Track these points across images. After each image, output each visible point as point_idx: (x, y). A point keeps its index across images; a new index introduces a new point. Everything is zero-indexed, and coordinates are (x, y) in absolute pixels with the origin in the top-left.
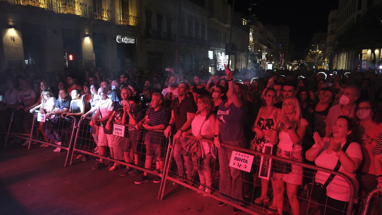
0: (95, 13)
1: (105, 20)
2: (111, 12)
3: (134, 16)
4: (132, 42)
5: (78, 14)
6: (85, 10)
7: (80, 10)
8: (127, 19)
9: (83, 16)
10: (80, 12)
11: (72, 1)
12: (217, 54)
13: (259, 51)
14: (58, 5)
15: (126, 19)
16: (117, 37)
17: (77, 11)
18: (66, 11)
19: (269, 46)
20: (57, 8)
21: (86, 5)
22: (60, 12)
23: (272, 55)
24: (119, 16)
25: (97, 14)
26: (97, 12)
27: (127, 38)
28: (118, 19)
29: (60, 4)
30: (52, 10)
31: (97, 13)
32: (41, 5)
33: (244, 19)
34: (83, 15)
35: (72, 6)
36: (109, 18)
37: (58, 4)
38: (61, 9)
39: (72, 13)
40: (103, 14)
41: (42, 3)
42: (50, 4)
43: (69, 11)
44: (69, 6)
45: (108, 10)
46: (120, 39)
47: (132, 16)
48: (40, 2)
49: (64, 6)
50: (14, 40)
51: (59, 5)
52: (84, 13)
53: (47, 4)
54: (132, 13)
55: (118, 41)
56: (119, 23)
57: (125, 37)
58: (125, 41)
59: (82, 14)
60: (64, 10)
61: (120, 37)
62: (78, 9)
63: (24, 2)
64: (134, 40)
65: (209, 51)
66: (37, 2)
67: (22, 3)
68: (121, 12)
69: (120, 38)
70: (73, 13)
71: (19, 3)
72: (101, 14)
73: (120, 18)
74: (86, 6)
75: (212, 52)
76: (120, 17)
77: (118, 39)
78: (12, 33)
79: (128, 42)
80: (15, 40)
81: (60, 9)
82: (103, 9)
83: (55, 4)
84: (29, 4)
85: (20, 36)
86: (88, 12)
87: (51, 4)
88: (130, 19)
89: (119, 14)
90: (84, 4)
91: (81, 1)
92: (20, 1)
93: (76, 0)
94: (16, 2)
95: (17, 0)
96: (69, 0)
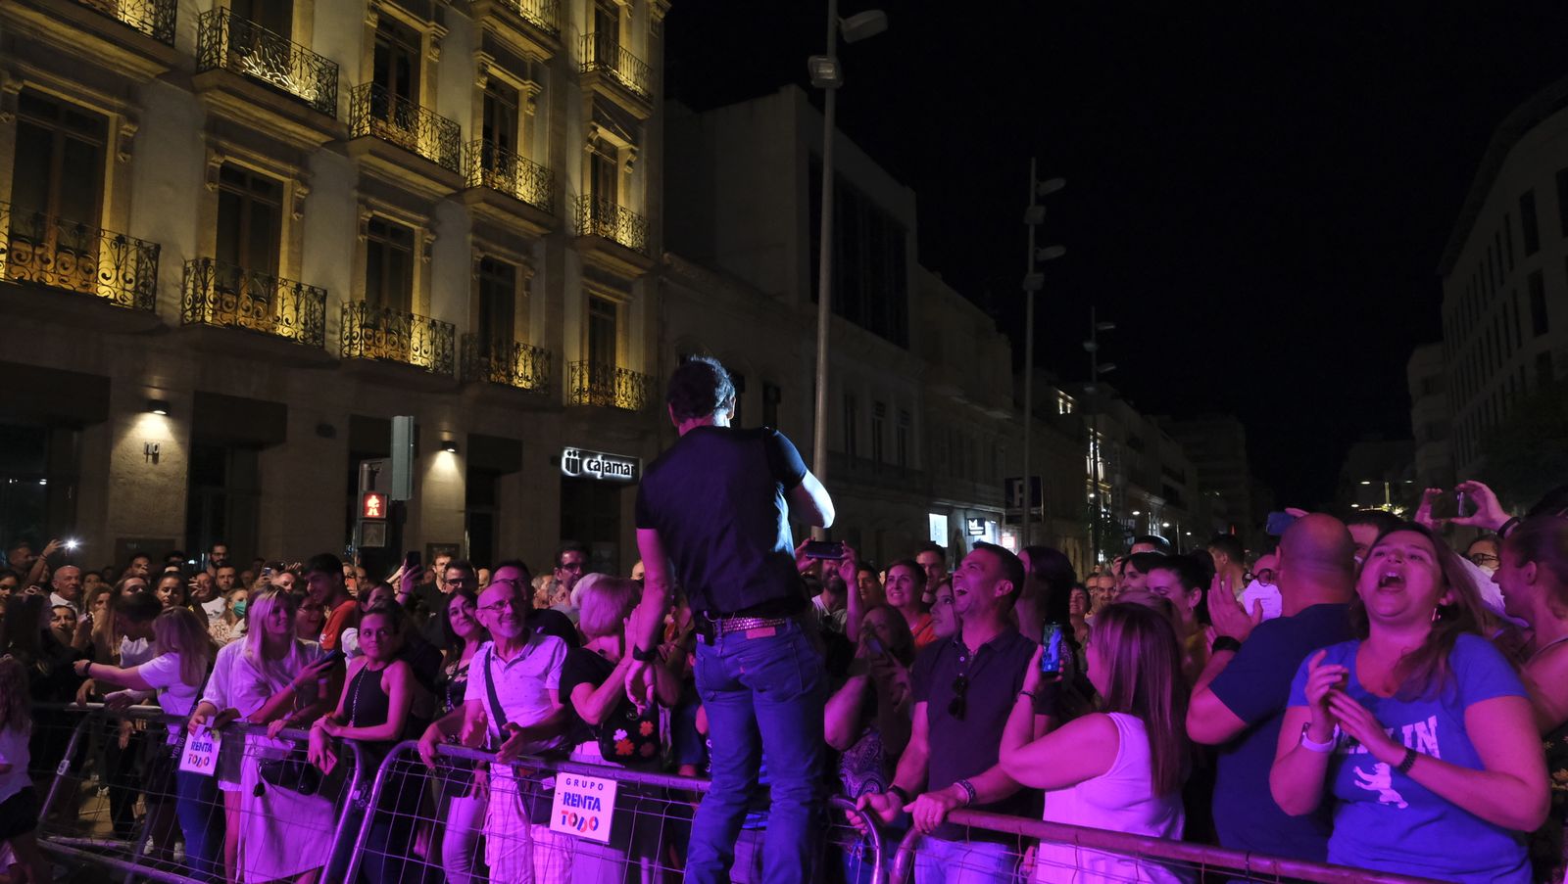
0: (484, 359)
1: (523, 384)
2: (549, 357)
3: (633, 374)
4: (623, 476)
5: (418, 363)
6: (448, 347)
7: (427, 346)
8: (609, 383)
9: (436, 370)
10: (426, 353)
11: (400, 314)
12: (963, 527)
13: (1136, 513)
14: (347, 329)
15: (605, 385)
16: (566, 452)
17: (417, 351)
18: (373, 348)
19: (1169, 495)
20: (341, 339)
21: (454, 327)
22: (352, 352)
23: (1189, 534)
24: (578, 373)
25: (493, 361)
26: (493, 354)
27: (603, 459)
28: (572, 382)
29: (356, 322)
30: (321, 344)
31: (493, 359)
32: (281, 327)
33: (1062, 393)
34: (438, 364)
35: (399, 333)
36: (538, 378)
37: (348, 324)
38: (355, 342)
39: (395, 355)
40: (516, 365)
41: (287, 320)
42: (315, 324)
43: (385, 350)
44: (388, 332)
45: (534, 349)
46: (575, 461)
47: (626, 373)
48: (279, 315)
49: (370, 331)
50: (156, 457)
51: (351, 328)
52: (443, 358)
53: (306, 321)
54: (628, 360)
55: (568, 467)
56: (577, 397)
57: (595, 455)
58: (595, 470)
59: (435, 361)
60: (366, 344)
61: (575, 455)
62: (421, 342)
63: (219, 313)
64: (630, 466)
65: (931, 515)
66: (268, 313)
67: (209, 319)
68: (586, 357)
69: (577, 457)
70: (398, 359)
71: (199, 318)
72: (508, 362)
73: (581, 382)
74: (452, 332)
75: (945, 517)
76: (581, 376)
77: (568, 460)
78: (153, 429)
79: (606, 474)
80: (161, 458)
81: (351, 343)
82: (518, 345)
83: (334, 323)
84: (236, 320)
85: (181, 443)
86: (457, 356)
87: (319, 324)
88: (619, 385)
89: (578, 364)
90: (443, 325)
91: (436, 315)
92: (204, 309)
93: (416, 310)
94: (189, 313)
95: (193, 308)
96: (388, 311)
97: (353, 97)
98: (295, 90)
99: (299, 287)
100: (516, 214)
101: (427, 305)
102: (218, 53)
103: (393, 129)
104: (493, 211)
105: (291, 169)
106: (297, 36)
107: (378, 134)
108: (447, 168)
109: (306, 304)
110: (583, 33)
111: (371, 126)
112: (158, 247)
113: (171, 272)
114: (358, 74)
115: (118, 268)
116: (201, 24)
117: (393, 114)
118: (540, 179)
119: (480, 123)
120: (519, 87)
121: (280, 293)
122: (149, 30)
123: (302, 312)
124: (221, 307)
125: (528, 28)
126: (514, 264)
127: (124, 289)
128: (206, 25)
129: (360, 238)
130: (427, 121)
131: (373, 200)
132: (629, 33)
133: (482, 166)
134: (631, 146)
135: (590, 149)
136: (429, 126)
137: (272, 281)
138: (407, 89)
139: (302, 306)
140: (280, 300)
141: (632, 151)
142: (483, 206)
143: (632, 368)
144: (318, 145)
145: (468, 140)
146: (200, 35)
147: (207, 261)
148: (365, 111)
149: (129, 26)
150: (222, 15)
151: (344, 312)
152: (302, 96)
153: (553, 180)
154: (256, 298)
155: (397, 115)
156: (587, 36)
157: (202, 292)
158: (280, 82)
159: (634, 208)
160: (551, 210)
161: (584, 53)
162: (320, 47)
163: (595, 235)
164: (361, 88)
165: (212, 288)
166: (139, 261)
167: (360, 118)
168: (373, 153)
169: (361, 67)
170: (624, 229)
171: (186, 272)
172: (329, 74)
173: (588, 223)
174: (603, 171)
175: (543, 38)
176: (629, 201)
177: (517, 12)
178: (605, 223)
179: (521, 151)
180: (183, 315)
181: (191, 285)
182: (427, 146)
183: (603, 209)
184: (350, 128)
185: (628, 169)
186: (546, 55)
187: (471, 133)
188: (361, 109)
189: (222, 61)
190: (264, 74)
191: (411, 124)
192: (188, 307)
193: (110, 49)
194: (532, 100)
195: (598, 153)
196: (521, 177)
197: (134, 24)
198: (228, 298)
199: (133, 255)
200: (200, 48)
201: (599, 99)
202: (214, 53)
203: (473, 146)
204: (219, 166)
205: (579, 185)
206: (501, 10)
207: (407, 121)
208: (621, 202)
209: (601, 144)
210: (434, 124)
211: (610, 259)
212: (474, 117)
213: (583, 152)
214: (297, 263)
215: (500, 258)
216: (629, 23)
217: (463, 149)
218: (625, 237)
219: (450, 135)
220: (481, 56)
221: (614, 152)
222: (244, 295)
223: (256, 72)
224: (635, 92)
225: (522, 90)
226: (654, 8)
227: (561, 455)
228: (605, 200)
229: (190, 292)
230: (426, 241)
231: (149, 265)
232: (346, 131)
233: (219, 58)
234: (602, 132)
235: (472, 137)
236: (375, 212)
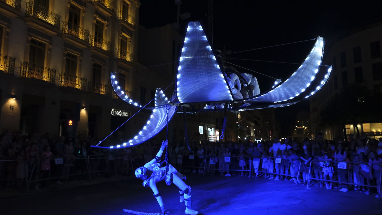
0: (93, 87)
1: (103, 93)
2: (109, 87)
3: (129, 92)
4: (126, 116)
5: (77, 88)
6: (85, 84)
7: (80, 84)
10: (80, 85)
11: (73, 76)
12: (207, 129)
13: (247, 127)
16: (112, 110)
17: (77, 85)
18: (67, 84)
19: (256, 123)
20: (59, 82)
21: (86, 80)
22: (62, 85)
23: (260, 132)
25: (96, 88)
26: (96, 86)
27: (121, 111)
29: (63, 78)
30: (54, 83)
32: (45, 79)
34: (82, 88)
35: (73, 80)
36: (106, 92)
37: (61, 78)
38: (62, 82)
39: (72, 86)
40: (101, 89)
41: (46, 77)
42: (53, 78)
43: (70, 85)
44: (71, 80)
45: (105, 85)
46: (114, 112)
47: (128, 91)
48: (44, 75)
49: (66, 80)
50: (13, 109)
51: (61, 79)
53: (50, 77)
54: (128, 88)
55: (113, 113)
56: (115, 97)
57: (120, 111)
58: (119, 114)
59: (82, 87)
60: (65, 83)
61: (115, 110)
62: (78, 83)
63: (30, 75)
64: (128, 113)
65: (199, 126)
66: (41, 75)
67: (27, 76)
69: (115, 111)
71: (24, 76)
72: (99, 88)
74: (86, 81)
75: (203, 127)
77: (113, 112)
78: (12, 102)
79: (122, 115)
80: (14, 109)
82: (102, 84)
83: (57, 78)
84: (34, 77)
85: (19, 106)
86: (87, 86)
87: (54, 78)
90: (84, 79)
91: (82, 76)
92: (26, 74)
93: (77, 75)
94: (22, 75)
95: (23, 74)
96: (71, 75)
97: (63, 24)
98: (50, 22)
99: (49, 69)
100: (102, 53)
101: (80, 74)
102: (31, 13)
103: (73, 32)
104: (97, 52)
105: (48, 41)
106: (50, 9)
107: (69, 33)
108: (86, 42)
109: (51, 73)
110: (120, 10)
111: (68, 31)
112: (15, 59)
113: (18, 64)
114: (65, 19)
115: (5, 63)
116: (27, 5)
117: (73, 28)
118: (108, 45)
119: (94, 31)
120: (104, 22)
121: (44, 70)
122: (14, 7)
123: (50, 75)
124: (30, 73)
125: (106, 9)
126: (101, 65)
127: (6, 69)
128: (28, 5)
129: (64, 58)
130: (81, 30)
131: (68, 49)
132: (131, 10)
133: (94, 41)
134: (130, 37)
135: (120, 38)
136: (82, 31)
137: (43, 67)
138: (76, 22)
139: (50, 74)
140: (44, 72)
141: (131, 39)
142: (94, 51)
143: (129, 90)
144: (54, 35)
145: (91, 35)
146: (26, 8)
147: (27, 62)
148: (66, 27)
149: (9, 5)
150: (32, 3)
151: (60, 75)
152: (51, 23)
153: (111, 45)
154: (39, 71)
155: (74, 29)
156: (120, 11)
157: (25, 70)
158: (46, 20)
159: (130, 52)
160: (111, 52)
161: (120, 15)
162: (56, 12)
163: (121, 58)
164: (65, 22)
165: (28, 69)
166: (10, 62)
167: (65, 29)
168: (68, 37)
169: (66, 17)
170: (128, 57)
171: (21, 65)
172: (58, 18)
173: (119, 56)
174: (123, 43)
175: (110, 11)
177: (104, 5)
178: (124, 56)
179: (104, 38)
180: (20, 75)
181: (22, 68)
182: (81, 36)
183: (123, 53)
184: (63, 31)
185: (129, 43)
186: (110, 15)
187: (92, 33)
188: (65, 27)
189: (32, 14)
190: (42, 18)
191: (77, 31)
192: (22, 73)
193: (4, 11)
194: (107, 26)
195: (122, 39)
196: (104, 44)
197: (11, 5)
198: (32, 71)
199: (8, 61)
200: (26, 11)
201: (123, 26)
202: (30, 12)
203: (92, 36)
204: (30, 39)
205: (118, 47)
206: (100, 4)
207: (76, 29)
208: (128, 51)
209: (123, 37)
210: (83, 31)
211: (125, 64)
212: (92, 30)
213: (119, 39)
214: (49, 63)
215: (98, 63)
216: (131, 8)
217: (90, 37)
218: (128, 59)
219: (87, 34)
220: (95, 15)
221: (126, 38)
222: (36, 71)
223: (40, 17)
224: (132, 25)
225: (105, 23)
226: (137, 5)
227: (111, 110)
228: (124, 50)
229: (22, 69)
230: (80, 59)
231: (13, 63)
232: (61, 32)
233: (31, 14)
234: (123, 34)
235: (92, 34)
236: (68, 52)
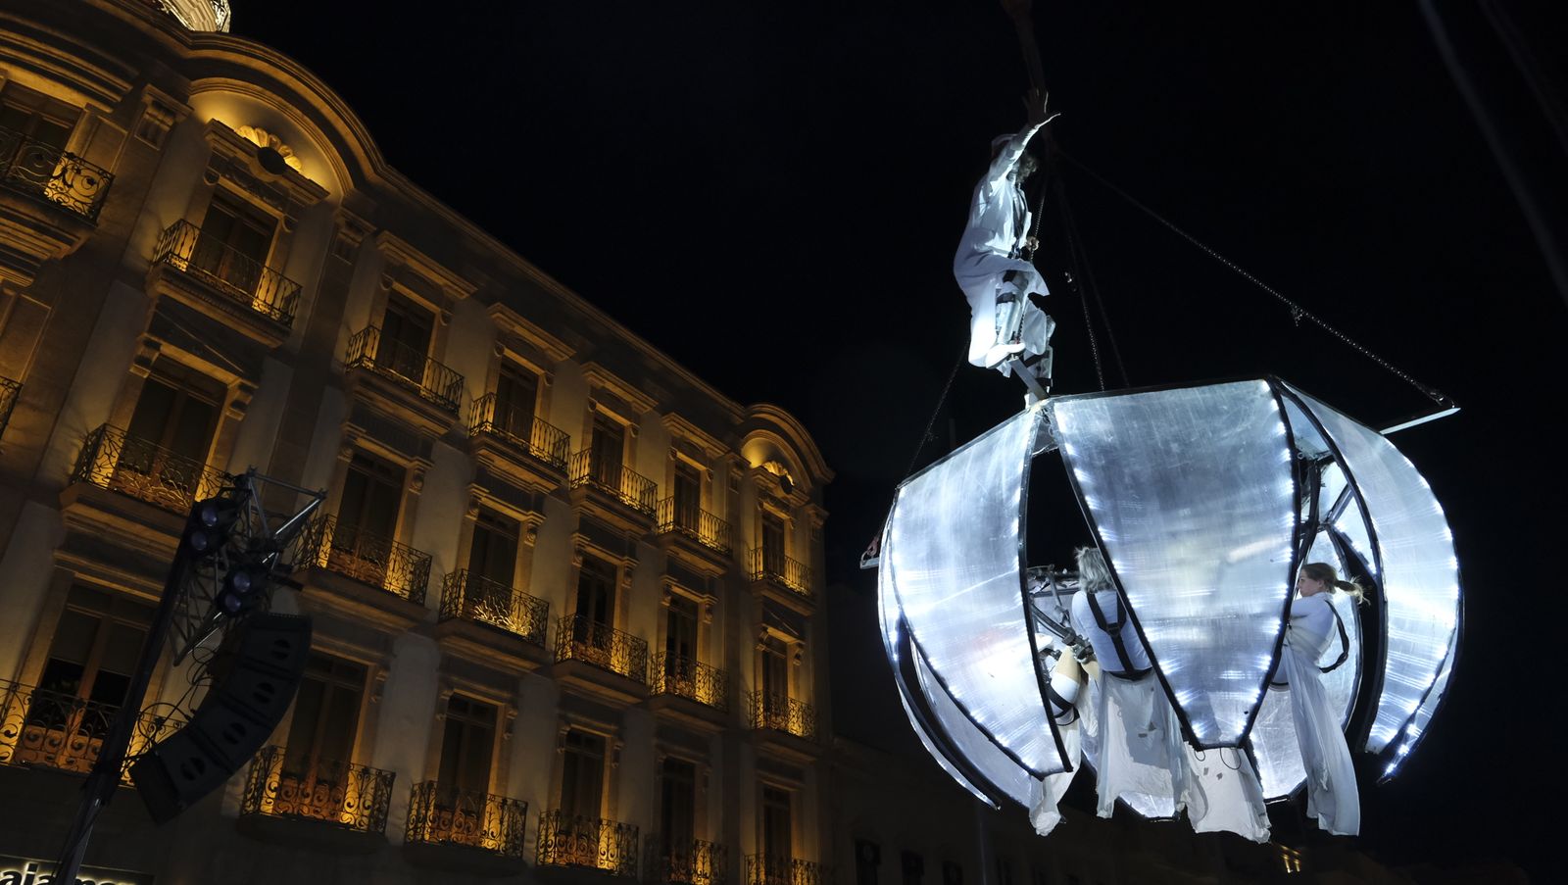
0: (667, 858)
1: (701, 881)
2: (726, 853)
3: (808, 864)
5: (605, 867)
6: (632, 849)
7: (613, 850)
8: (785, 875)
9: (621, 872)
10: (612, 856)
11: (589, 820)
14: (543, 838)
15: (781, 876)
17: (604, 855)
18: (565, 855)
20: (537, 848)
21: (638, 828)
22: (546, 860)
24: (755, 866)
25: (674, 860)
26: (674, 853)
28: (749, 876)
29: (551, 831)
30: (519, 855)
31: (673, 857)
32: (487, 840)
34: (622, 867)
35: (589, 839)
36: (716, 875)
37: (543, 833)
38: (550, 850)
39: (584, 861)
40: (695, 863)
41: (492, 833)
42: (516, 836)
43: (576, 857)
44: (580, 836)
45: (712, 845)
47: (802, 864)
48: (485, 828)
49: (563, 838)
51: (547, 837)
52: (626, 858)
53: (508, 832)
54: (803, 849)
59: (620, 864)
60: (559, 851)
62: (608, 846)
66: (477, 828)
67: (427, 837)
68: (762, 850)
70: (587, 864)
71: (419, 837)
72: (687, 860)
73: (758, 875)
74: (636, 834)
76: (758, 869)
81: (546, 851)
82: (697, 842)
83: (533, 832)
84: (450, 837)
86: (640, 858)
87: (519, 835)
88: (795, 877)
89: (754, 857)
90: (629, 828)
91: (622, 819)
92: (424, 828)
93: (604, 815)
94: (412, 832)
95: (415, 828)
96: (580, 818)
97: (559, 626)
98: (513, 628)
99: (505, 801)
100: (695, 716)
101: (614, 810)
102: (456, 606)
103: (591, 651)
104: (675, 714)
105: (505, 695)
106: (518, 584)
107: (578, 657)
108: (635, 681)
109: (509, 816)
110: (752, 548)
111: (572, 651)
112: (393, 775)
113: (401, 794)
114: (563, 608)
115: (360, 797)
116: (445, 583)
117: (591, 638)
118: (717, 681)
119: (664, 636)
120: (698, 600)
121: (488, 809)
122: (407, 595)
123: (505, 824)
124: (439, 824)
125: (706, 551)
126: (694, 762)
127: (363, 815)
128: (449, 584)
129: (559, 750)
130: (620, 641)
131: (571, 715)
132: (793, 541)
133: (667, 674)
134: (799, 641)
135: (762, 648)
136: (621, 645)
137: (482, 798)
138: (603, 616)
139: (506, 819)
140: (487, 815)
141: (800, 645)
142: (666, 711)
143: (807, 858)
144: (528, 671)
145: (654, 652)
146: (444, 592)
147: (431, 784)
148: (568, 639)
149: (393, 593)
150: (462, 575)
151: (541, 821)
152: (519, 633)
153: (728, 681)
154: (468, 813)
155: (594, 639)
156: (756, 550)
157: (424, 812)
158: (502, 623)
159: (803, 699)
160: (727, 707)
161: (755, 565)
162: (535, 592)
163: (767, 728)
164: (566, 619)
165: (432, 808)
166: (377, 788)
167: (564, 644)
168: (572, 674)
169: (567, 601)
170: (795, 720)
171: (413, 794)
172: (540, 612)
173: (761, 717)
174: (773, 667)
175: (718, 558)
176: (797, 695)
177: (696, 540)
178: (777, 715)
179: (699, 658)
180: (406, 835)
181: (415, 806)
182: (618, 663)
183: (775, 702)
184: (556, 653)
185: (797, 663)
186: (720, 571)
187: (656, 646)
188: (565, 637)
189: (459, 612)
190: (490, 618)
191: (606, 645)
192: (411, 827)
193: (375, 613)
194: (709, 611)
195: (769, 650)
196: (699, 681)
197: (397, 592)
198: (446, 815)
199: (372, 785)
200: (443, 603)
201: (768, 602)
202: (453, 606)
203: (658, 657)
204: (448, 698)
205: (752, 682)
206: (684, 540)
207: (602, 642)
208: (791, 694)
209: (771, 642)
210: (625, 643)
211: (782, 749)
212: (659, 631)
213: (755, 650)
214: (503, 779)
215: (681, 758)
216: (793, 534)
217: (649, 661)
218: (796, 727)
219: (638, 651)
220: (667, 579)
221: (783, 646)
222: (458, 812)
223: (484, 617)
224: (800, 593)
225: (701, 603)
226: (814, 518)
228: (776, 695)
229: (414, 812)
230: (616, 748)
231: (385, 791)
232: (551, 657)
233: (457, 609)
234: (771, 630)
235: (657, 650)
236: (573, 726)
